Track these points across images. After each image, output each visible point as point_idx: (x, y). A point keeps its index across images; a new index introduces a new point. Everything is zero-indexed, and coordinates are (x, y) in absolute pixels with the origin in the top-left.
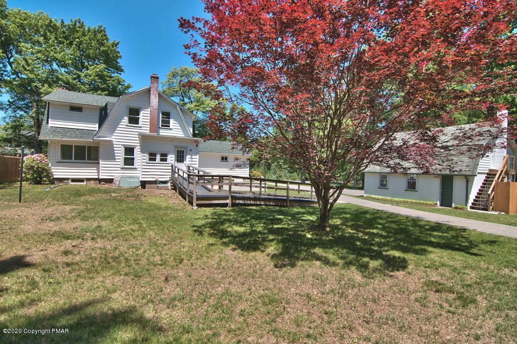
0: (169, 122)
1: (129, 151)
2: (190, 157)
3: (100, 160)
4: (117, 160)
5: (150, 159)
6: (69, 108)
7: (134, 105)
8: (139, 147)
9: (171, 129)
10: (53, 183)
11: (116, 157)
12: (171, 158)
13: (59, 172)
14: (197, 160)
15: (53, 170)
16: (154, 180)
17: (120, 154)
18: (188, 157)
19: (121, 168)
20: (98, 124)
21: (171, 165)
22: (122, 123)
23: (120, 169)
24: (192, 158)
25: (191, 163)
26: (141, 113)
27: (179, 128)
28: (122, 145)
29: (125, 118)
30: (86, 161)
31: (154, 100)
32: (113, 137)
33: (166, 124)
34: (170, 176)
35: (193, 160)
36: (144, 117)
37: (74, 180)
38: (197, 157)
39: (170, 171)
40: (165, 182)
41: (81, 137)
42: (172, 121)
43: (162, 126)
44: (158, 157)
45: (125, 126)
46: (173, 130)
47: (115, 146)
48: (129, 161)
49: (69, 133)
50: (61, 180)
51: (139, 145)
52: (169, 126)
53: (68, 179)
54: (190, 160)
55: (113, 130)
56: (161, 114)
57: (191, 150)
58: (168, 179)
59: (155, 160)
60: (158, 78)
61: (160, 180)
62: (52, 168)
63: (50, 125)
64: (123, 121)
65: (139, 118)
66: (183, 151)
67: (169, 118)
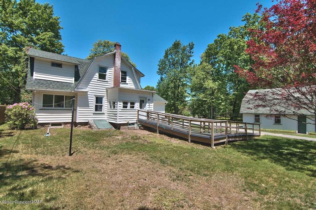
0: (125, 79)
1: (99, 100)
2: (148, 104)
3: (78, 107)
4: (90, 107)
6: (50, 64)
7: (104, 65)
8: (106, 97)
9: (127, 84)
10: (36, 128)
11: (90, 105)
12: (137, 105)
13: (42, 118)
14: (152, 107)
15: (38, 117)
16: (126, 122)
17: (92, 102)
18: (147, 104)
19: (94, 114)
20: (74, 78)
21: (137, 111)
22: (94, 78)
23: (92, 114)
24: (149, 106)
25: (149, 109)
26: (108, 70)
27: (132, 83)
28: (94, 95)
29: (96, 74)
30: (64, 108)
31: (118, 62)
32: (88, 89)
33: (124, 80)
34: (137, 119)
35: (151, 107)
36: (110, 73)
37: (53, 124)
38: (153, 105)
39: (137, 115)
40: (133, 124)
41: (62, 88)
42: (128, 78)
43: (121, 81)
44: (129, 105)
45: (96, 81)
46: (129, 84)
47: (89, 96)
48: (98, 108)
49: (51, 85)
50: (43, 125)
51: (106, 95)
52: (126, 82)
53: (48, 124)
54: (148, 107)
55: (87, 84)
56: (121, 73)
57: (149, 100)
58: (135, 122)
60: (120, 46)
61: (130, 122)
62: (37, 114)
63: (34, 77)
64: (95, 76)
65: (106, 75)
66: (144, 100)
67: (126, 76)
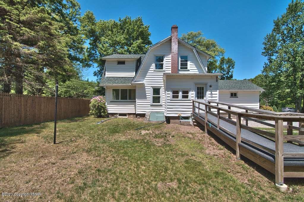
0: (186, 65)
1: (156, 91)
2: (210, 93)
3: (137, 99)
4: (148, 99)
5: (174, 97)
6: (117, 63)
7: (159, 54)
8: (163, 88)
9: (189, 70)
10: (108, 117)
11: (147, 97)
12: (192, 95)
13: (112, 109)
14: (217, 96)
15: (108, 108)
16: (177, 115)
17: (150, 93)
18: (208, 93)
19: (151, 105)
20: (135, 72)
21: (192, 101)
22: (150, 69)
23: (150, 106)
24: (212, 94)
25: (211, 98)
26: (165, 59)
27: (196, 68)
28: (151, 87)
29: (153, 65)
30: (128, 100)
31: (175, 47)
32: (145, 81)
33: (184, 66)
34: (192, 112)
35: (213, 96)
36: (167, 62)
37: (121, 115)
38: (217, 92)
39: (192, 107)
40: (187, 118)
41: (124, 83)
42: (189, 63)
43: (181, 68)
44: (180, 94)
45: (153, 72)
46: (190, 70)
47: (146, 88)
48: (156, 100)
49: (117, 80)
50: (113, 114)
51: (163, 85)
52: (187, 68)
53: (117, 114)
54: (210, 96)
55: (144, 76)
56: (180, 59)
57: (210, 86)
58: (190, 115)
59: (177, 97)
60: (177, 28)
61: (182, 115)
62: (108, 106)
63: (106, 76)
64: (151, 67)
65: (163, 64)
66: (203, 88)
67: (187, 61)
